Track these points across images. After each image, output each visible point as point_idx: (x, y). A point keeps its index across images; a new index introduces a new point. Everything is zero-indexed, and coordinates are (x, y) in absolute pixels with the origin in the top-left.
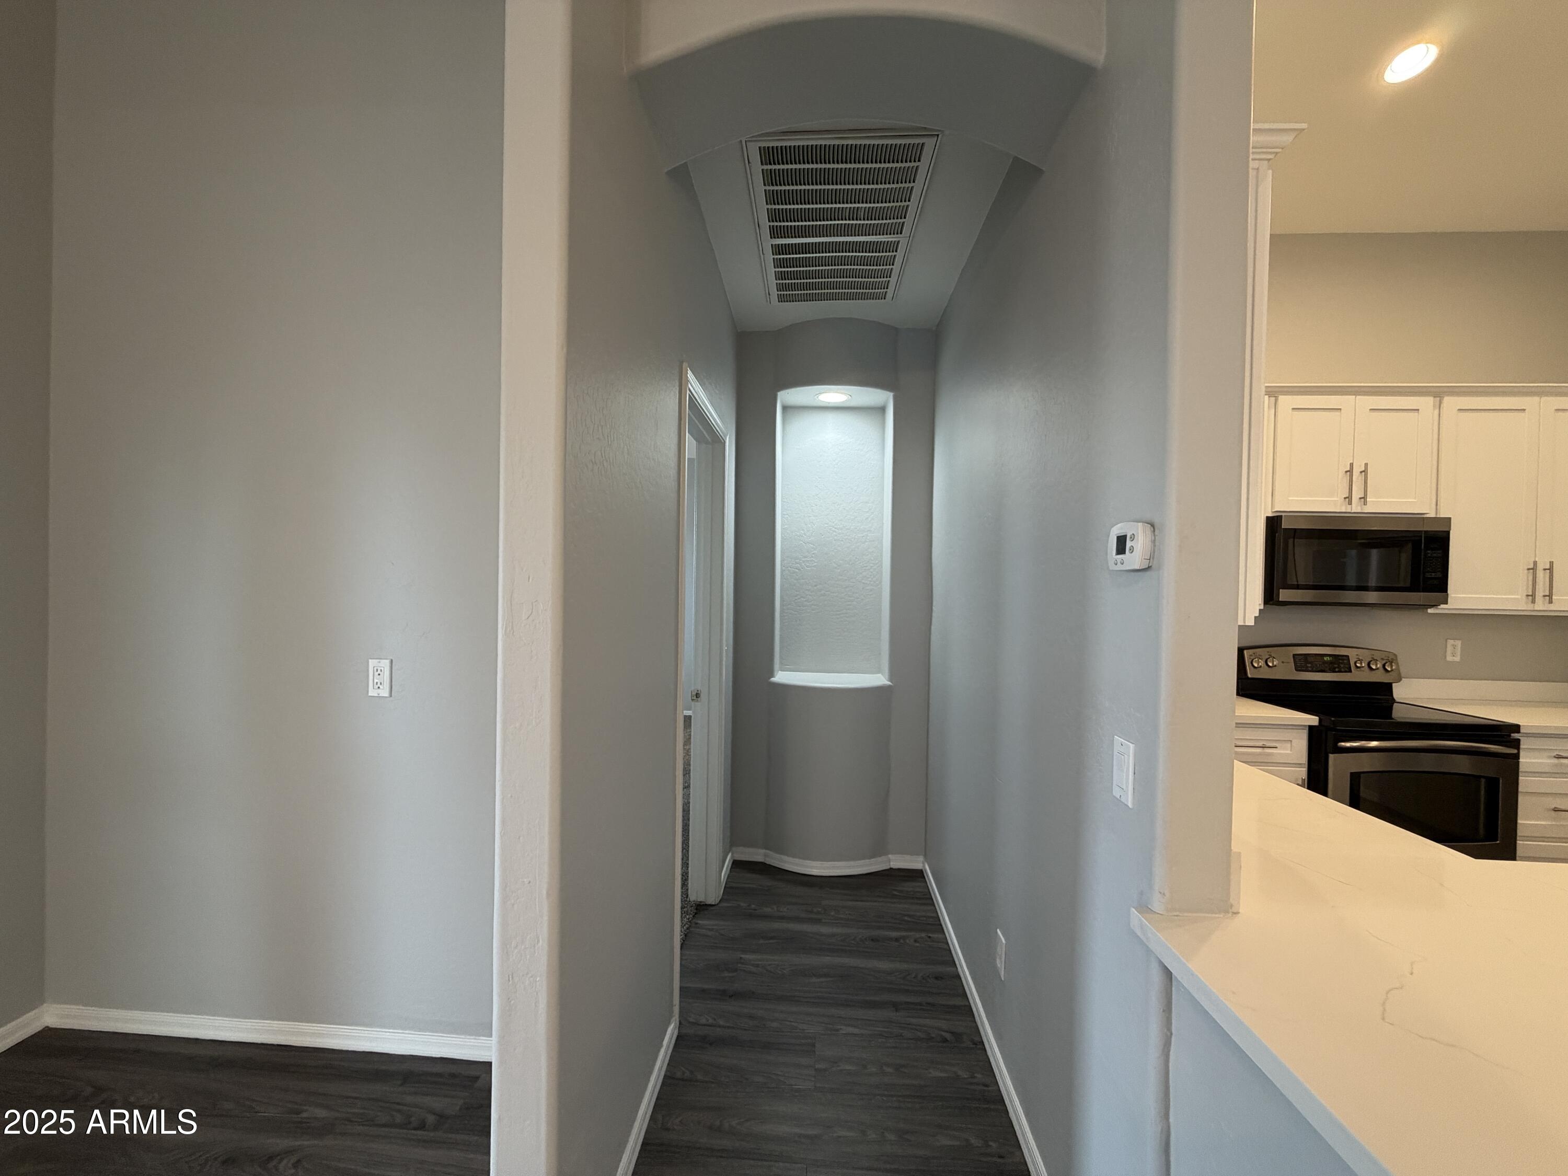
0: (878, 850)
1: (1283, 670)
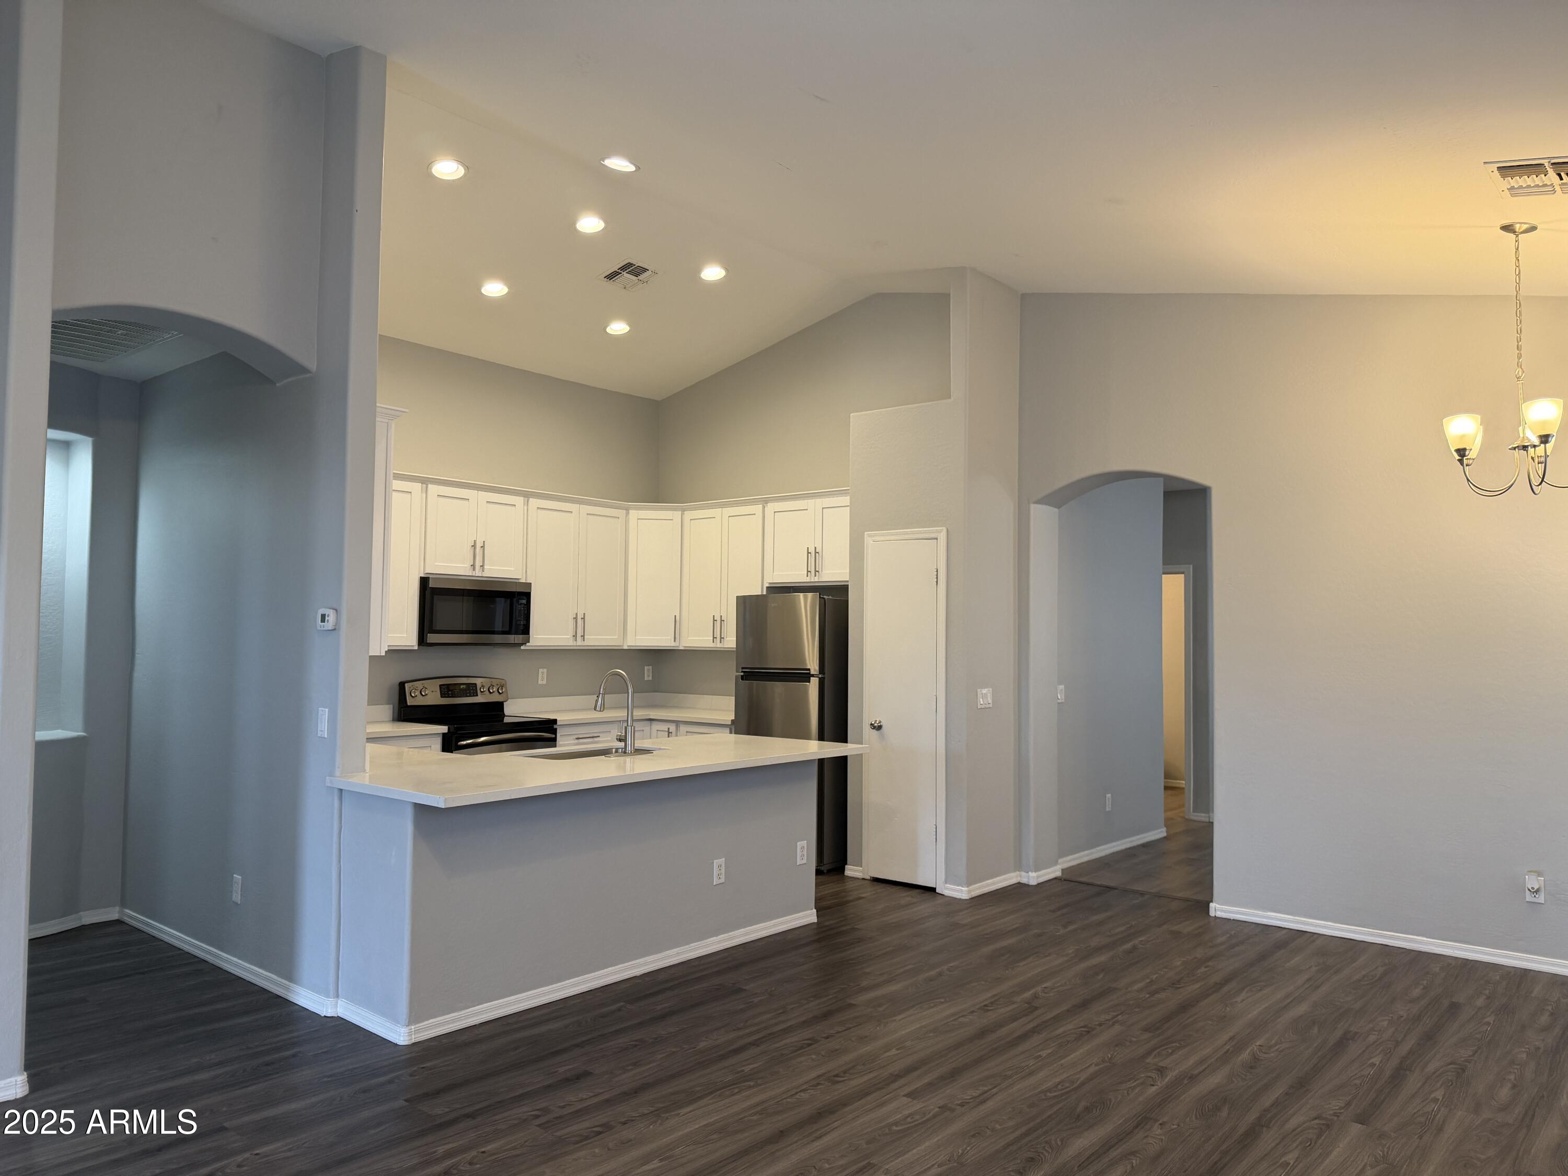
1: (432, 697)
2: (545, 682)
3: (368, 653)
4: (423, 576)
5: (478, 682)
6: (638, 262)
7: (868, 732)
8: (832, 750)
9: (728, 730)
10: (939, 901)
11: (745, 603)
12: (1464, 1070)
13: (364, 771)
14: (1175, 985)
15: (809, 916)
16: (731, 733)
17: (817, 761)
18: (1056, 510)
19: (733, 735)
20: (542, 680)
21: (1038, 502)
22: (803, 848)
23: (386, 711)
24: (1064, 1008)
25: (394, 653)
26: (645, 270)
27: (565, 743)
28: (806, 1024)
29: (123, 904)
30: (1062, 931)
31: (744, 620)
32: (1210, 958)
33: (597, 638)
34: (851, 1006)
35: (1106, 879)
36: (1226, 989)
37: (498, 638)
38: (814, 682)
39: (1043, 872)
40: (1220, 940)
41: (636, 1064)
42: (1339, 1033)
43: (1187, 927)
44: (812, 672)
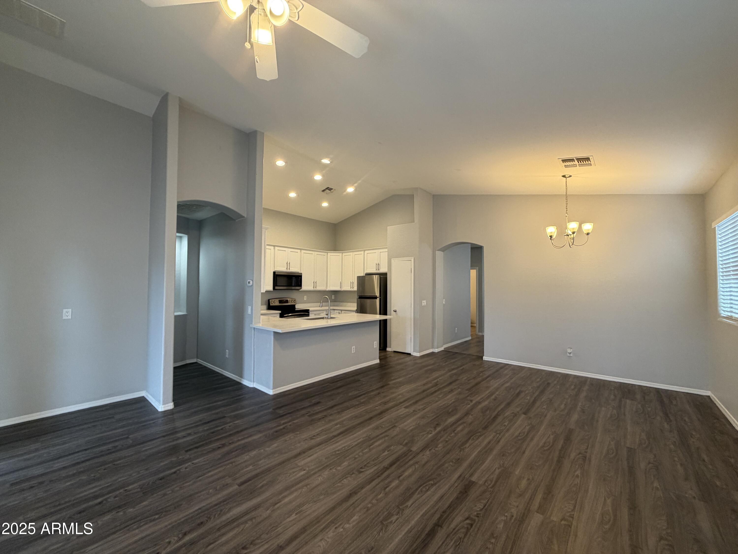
0: (184, 359)
1: (277, 303)
2: (306, 299)
3: (261, 291)
4: (274, 271)
5: (288, 299)
6: (330, 187)
7: (393, 313)
8: (383, 317)
9: (355, 312)
10: (411, 357)
11: (359, 278)
12: (551, 400)
13: (260, 323)
14: (474, 378)
15: (377, 361)
16: (356, 313)
17: (379, 321)
18: (442, 252)
19: (356, 314)
20: (305, 299)
21: (438, 250)
22: (375, 343)
23: (265, 307)
24: (445, 384)
25: (267, 292)
26: (332, 189)
27: (312, 316)
28: (377, 389)
29: (197, 358)
30: (444, 364)
31: (359, 283)
32: (483, 371)
33: (320, 288)
34: (389, 384)
35: (455, 350)
36: (488, 379)
37: (293, 288)
38: (378, 299)
39: (439, 349)
40: (485, 366)
41: (333, 400)
42: (518, 391)
43: (477, 363)
44: (378, 296)
